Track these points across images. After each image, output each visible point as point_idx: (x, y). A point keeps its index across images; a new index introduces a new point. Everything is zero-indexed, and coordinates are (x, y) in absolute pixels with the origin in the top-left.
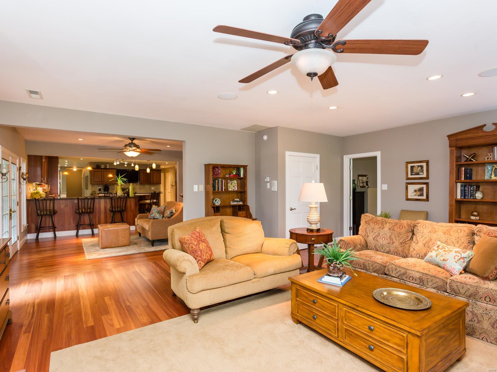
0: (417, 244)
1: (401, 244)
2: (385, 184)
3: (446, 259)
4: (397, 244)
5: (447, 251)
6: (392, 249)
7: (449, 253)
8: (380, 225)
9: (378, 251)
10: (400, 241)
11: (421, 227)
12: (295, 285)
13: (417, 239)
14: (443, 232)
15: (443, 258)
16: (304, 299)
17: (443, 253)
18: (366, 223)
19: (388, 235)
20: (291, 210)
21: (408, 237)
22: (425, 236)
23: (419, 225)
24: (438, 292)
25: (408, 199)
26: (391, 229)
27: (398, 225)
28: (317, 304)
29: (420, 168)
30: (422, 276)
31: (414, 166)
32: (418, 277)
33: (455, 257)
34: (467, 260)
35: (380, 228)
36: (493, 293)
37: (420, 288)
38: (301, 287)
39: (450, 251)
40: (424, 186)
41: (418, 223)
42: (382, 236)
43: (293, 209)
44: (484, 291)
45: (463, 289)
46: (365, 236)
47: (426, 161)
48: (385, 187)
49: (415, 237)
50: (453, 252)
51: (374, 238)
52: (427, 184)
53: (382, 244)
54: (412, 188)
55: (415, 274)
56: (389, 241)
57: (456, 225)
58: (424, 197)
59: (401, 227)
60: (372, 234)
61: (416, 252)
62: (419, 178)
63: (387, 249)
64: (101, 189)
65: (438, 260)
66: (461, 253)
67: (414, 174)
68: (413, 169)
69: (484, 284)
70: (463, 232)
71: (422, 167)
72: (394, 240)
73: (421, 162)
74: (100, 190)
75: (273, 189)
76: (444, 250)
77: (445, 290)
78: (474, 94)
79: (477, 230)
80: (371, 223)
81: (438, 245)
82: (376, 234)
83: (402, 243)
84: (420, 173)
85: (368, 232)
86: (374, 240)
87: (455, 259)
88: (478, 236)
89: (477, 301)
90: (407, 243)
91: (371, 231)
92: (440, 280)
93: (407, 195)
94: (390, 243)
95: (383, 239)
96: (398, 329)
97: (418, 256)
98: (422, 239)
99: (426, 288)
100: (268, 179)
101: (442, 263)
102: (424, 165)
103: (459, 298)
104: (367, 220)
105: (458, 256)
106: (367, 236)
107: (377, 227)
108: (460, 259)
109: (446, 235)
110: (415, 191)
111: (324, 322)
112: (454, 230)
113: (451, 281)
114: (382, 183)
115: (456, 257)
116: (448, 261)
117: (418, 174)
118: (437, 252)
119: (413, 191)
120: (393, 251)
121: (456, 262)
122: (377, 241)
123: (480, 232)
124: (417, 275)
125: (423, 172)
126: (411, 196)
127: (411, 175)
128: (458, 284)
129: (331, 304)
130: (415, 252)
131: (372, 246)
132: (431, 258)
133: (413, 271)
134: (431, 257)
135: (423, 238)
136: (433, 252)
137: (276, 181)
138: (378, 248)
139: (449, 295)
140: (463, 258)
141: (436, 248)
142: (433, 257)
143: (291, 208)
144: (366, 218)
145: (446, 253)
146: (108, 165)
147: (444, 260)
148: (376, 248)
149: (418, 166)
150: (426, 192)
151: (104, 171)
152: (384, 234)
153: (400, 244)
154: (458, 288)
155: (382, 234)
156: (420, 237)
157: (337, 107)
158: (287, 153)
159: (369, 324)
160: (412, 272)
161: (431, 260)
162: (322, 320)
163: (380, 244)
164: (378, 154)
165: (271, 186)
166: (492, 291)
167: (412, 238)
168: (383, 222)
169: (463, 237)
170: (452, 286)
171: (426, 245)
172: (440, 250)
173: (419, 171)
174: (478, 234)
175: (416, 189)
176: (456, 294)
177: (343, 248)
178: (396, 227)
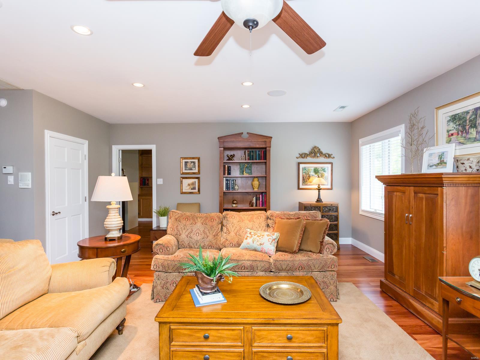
0: (229, 234)
1: (215, 237)
2: (161, 178)
3: (262, 243)
4: (211, 237)
5: (260, 236)
6: (207, 243)
7: (263, 237)
8: (191, 220)
9: (192, 248)
10: (213, 235)
11: (231, 217)
12: (168, 325)
13: (228, 230)
14: (248, 220)
15: (260, 242)
16: (186, 339)
17: (257, 238)
18: (176, 220)
19: (202, 229)
20: (53, 215)
21: (219, 228)
22: (236, 226)
23: (228, 216)
24: (266, 274)
25: (183, 193)
26: (204, 224)
27: (209, 218)
28: (211, 338)
29: (192, 164)
30: (252, 263)
31: (188, 162)
32: (249, 265)
33: (268, 240)
34: (276, 240)
35: (192, 224)
36: (303, 262)
37: (252, 275)
38: (178, 325)
39: (263, 235)
40: (196, 180)
41: (227, 215)
42: (195, 232)
43: (56, 214)
44: (298, 263)
45: (284, 265)
46: (176, 234)
47: (198, 158)
48: (160, 181)
49: (225, 228)
50: (266, 236)
51: (188, 235)
52: (198, 178)
53: (196, 240)
54: (186, 182)
55: (246, 263)
56: (203, 236)
57: (255, 213)
58: (197, 190)
59: (212, 220)
60: (184, 231)
61: (229, 241)
62: (192, 173)
63: (202, 245)
65: (256, 245)
66: (272, 235)
67: (187, 169)
68: (187, 164)
69: (296, 257)
70: (262, 218)
71: (194, 163)
72: (208, 234)
73: (193, 158)
75: (21, 185)
76: (256, 235)
77: (270, 270)
78: (249, 106)
79: (270, 215)
80: (182, 220)
81: (249, 232)
82: (189, 230)
83: (215, 235)
84: (193, 169)
85: (180, 230)
86: (187, 237)
87: (269, 241)
88: (271, 220)
89: (293, 272)
90: (218, 234)
91: (183, 228)
92: (266, 263)
93: (181, 189)
94: (204, 237)
95: (197, 235)
96: (318, 326)
97: (231, 245)
98: (233, 229)
99: (256, 274)
100: (10, 169)
101: (259, 248)
102: (196, 161)
103: (282, 274)
104: (176, 217)
105: (271, 239)
106: (179, 234)
107: (188, 223)
108: (272, 241)
109: (251, 222)
110: (189, 185)
111: (221, 357)
112: (256, 217)
113: (275, 261)
114: (158, 177)
115: (270, 240)
116: (265, 244)
117: (191, 169)
118: (252, 238)
119: (187, 185)
120: (208, 245)
121: (271, 244)
122: (191, 238)
123: (273, 216)
124: (248, 264)
125: (195, 167)
126: (185, 189)
127: (185, 170)
128: (281, 262)
129: (233, 330)
130: (227, 242)
131: (185, 244)
132: (249, 245)
133: (244, 260)
134: (248, 243)
135: (234, 227)
136: (248, 239)
137: (30, 173)
138: (191, 244)
139: (274, 274)
140: (274, 240)
141: (249, 235)
142: (250, 243)
143: (53, 212)
144: (176, 214)
145: (260, 237)
147: (261, 244)
148: (189, 245)
149: (192, 162)
150: (198, 186)
152: (198, 229)
153: (213, 237)
154: (281, 266)
155: (196, 229)
156: (231, 227)
157: (143, 86)
158: (48, 134)
159: (284, 333)
160: (244, 262)
161: (248, 246)
162: (218, 356)
163: (195, 240)
164: (152, 147)
165: (16, 180)
166: (302, 261)
167: (222, 229)
168: (193, 217)
169: (262, 222)
170: (277, 266)
171: (237, 234)
172: (254, 237)
173: (192, 167)
174: (271, 218)
175: (189, 183)
176: (279, 271)
177: (160, 253)
178: (207, 221)
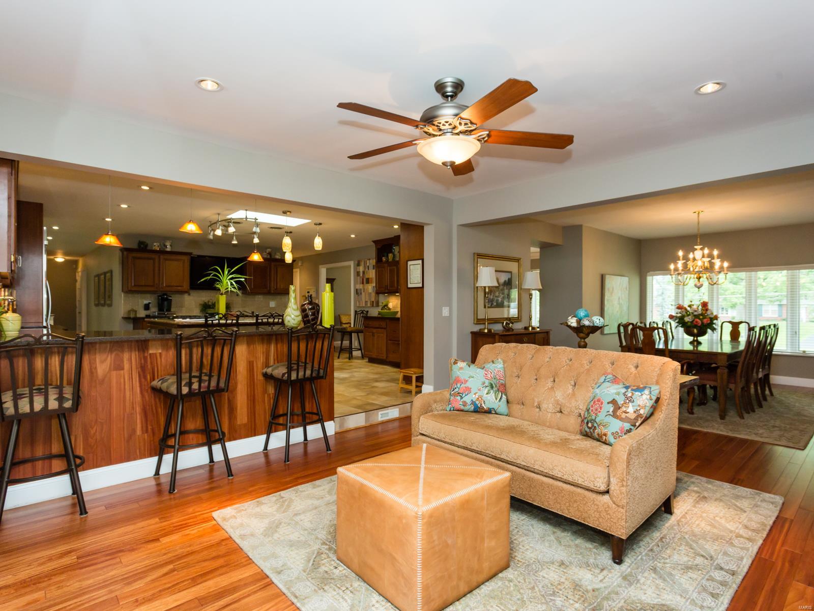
64: (151, 305)
74: (147, 307)
146: (168, 244)
151: (159, 257)
